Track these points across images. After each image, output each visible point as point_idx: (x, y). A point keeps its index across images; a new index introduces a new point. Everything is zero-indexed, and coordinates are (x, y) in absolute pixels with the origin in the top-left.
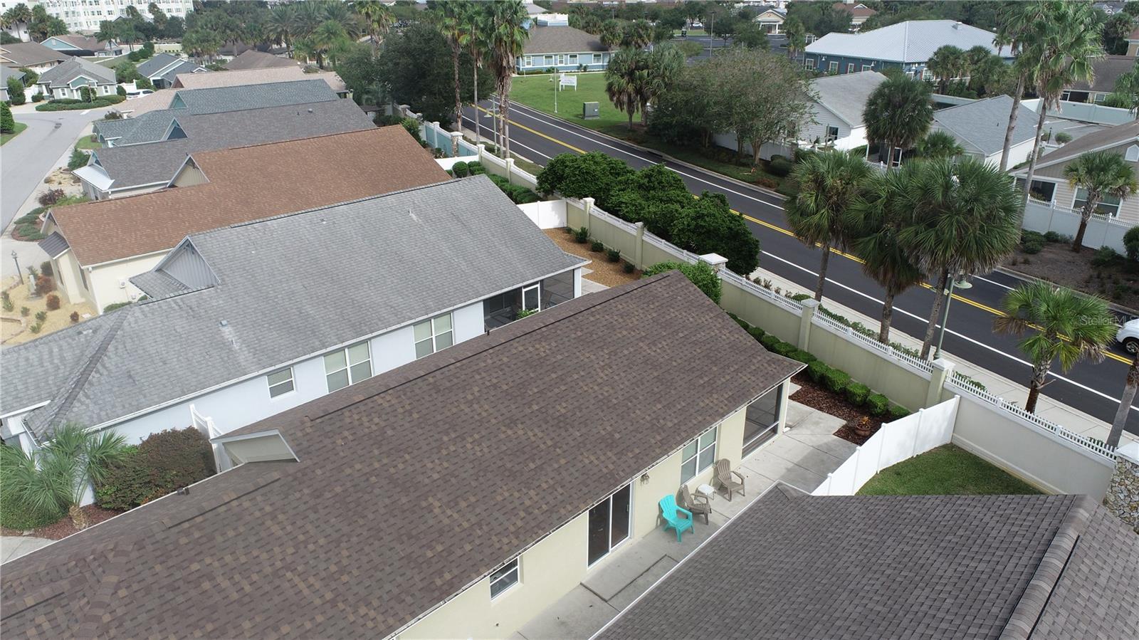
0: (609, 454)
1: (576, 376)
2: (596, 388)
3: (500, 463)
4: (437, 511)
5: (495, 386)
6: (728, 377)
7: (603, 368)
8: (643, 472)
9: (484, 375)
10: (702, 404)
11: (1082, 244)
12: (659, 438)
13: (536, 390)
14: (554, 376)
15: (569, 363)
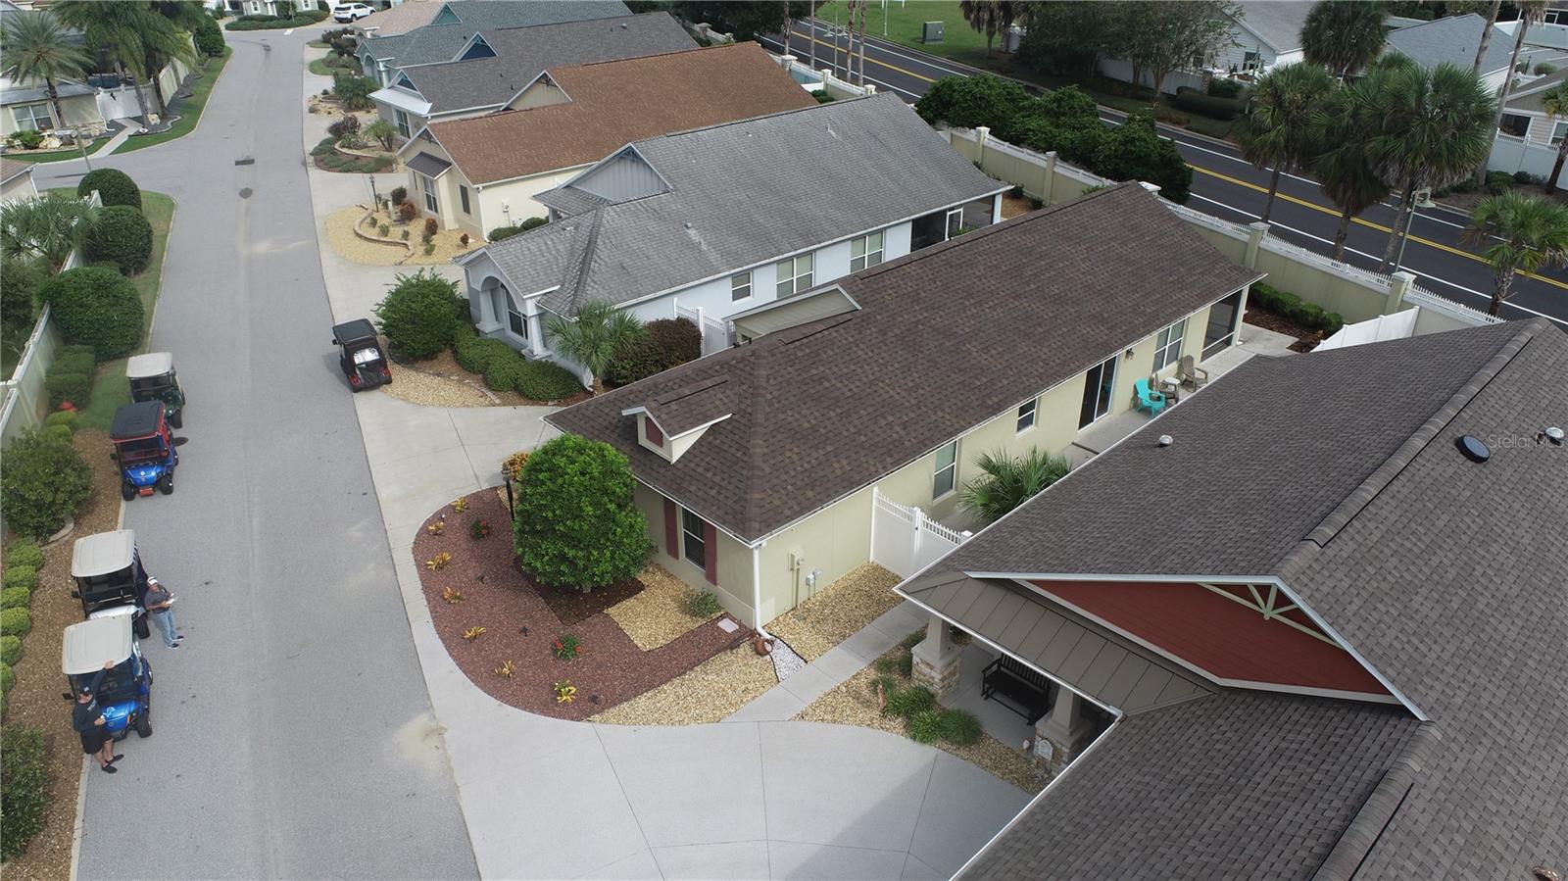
0: (1102, 328)
1: (1061, 265)
2: (1081, 276)
3: (1015, 326)
4: (975, 354)
5: (996, 267)
6: (1195, 278)
7: (1083, 260)
8: (1128, 348)
9: (985, 257)
10: (1174, 298)
11: (1557, 185)
12: (1141, 320)
13: (1030, 273)
14: (1043, 263)
15: (1053, 254)
